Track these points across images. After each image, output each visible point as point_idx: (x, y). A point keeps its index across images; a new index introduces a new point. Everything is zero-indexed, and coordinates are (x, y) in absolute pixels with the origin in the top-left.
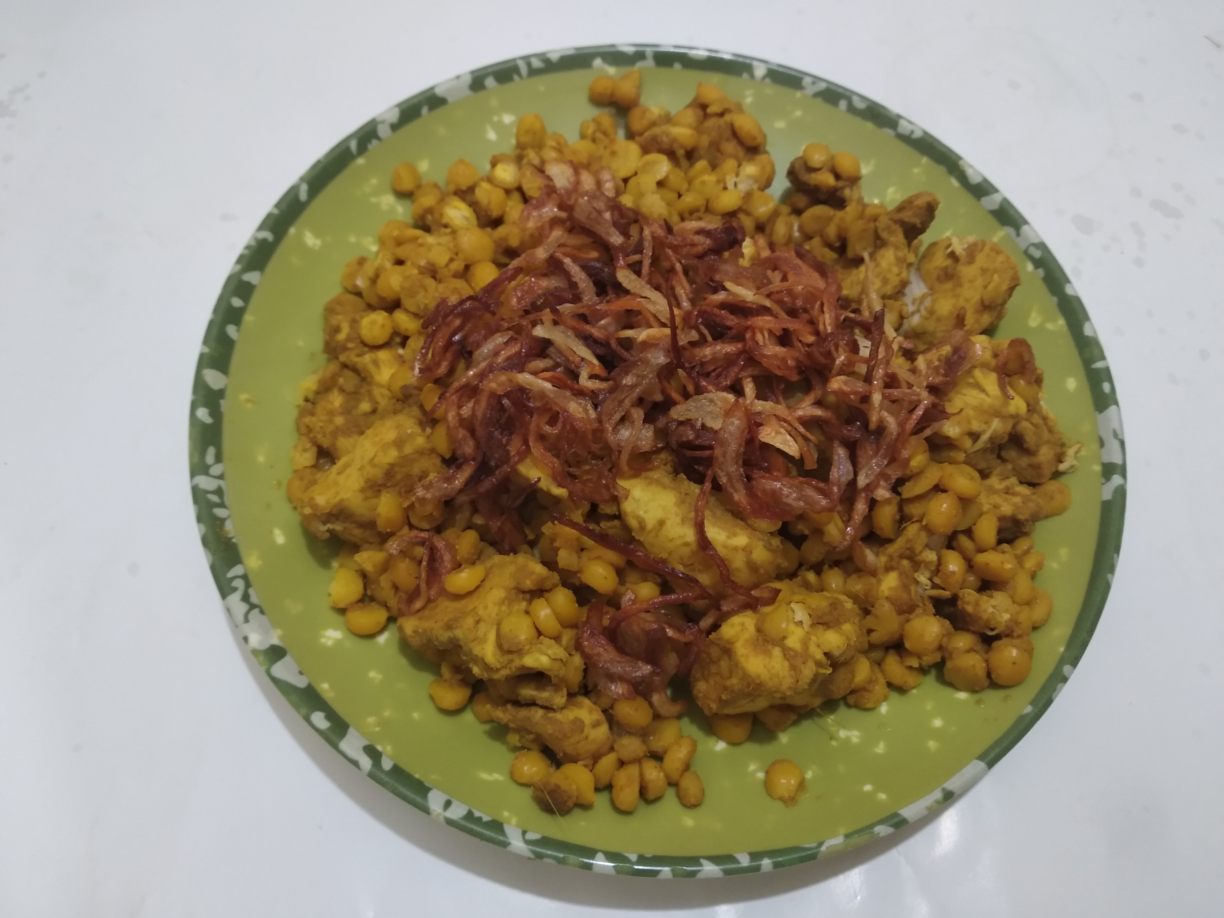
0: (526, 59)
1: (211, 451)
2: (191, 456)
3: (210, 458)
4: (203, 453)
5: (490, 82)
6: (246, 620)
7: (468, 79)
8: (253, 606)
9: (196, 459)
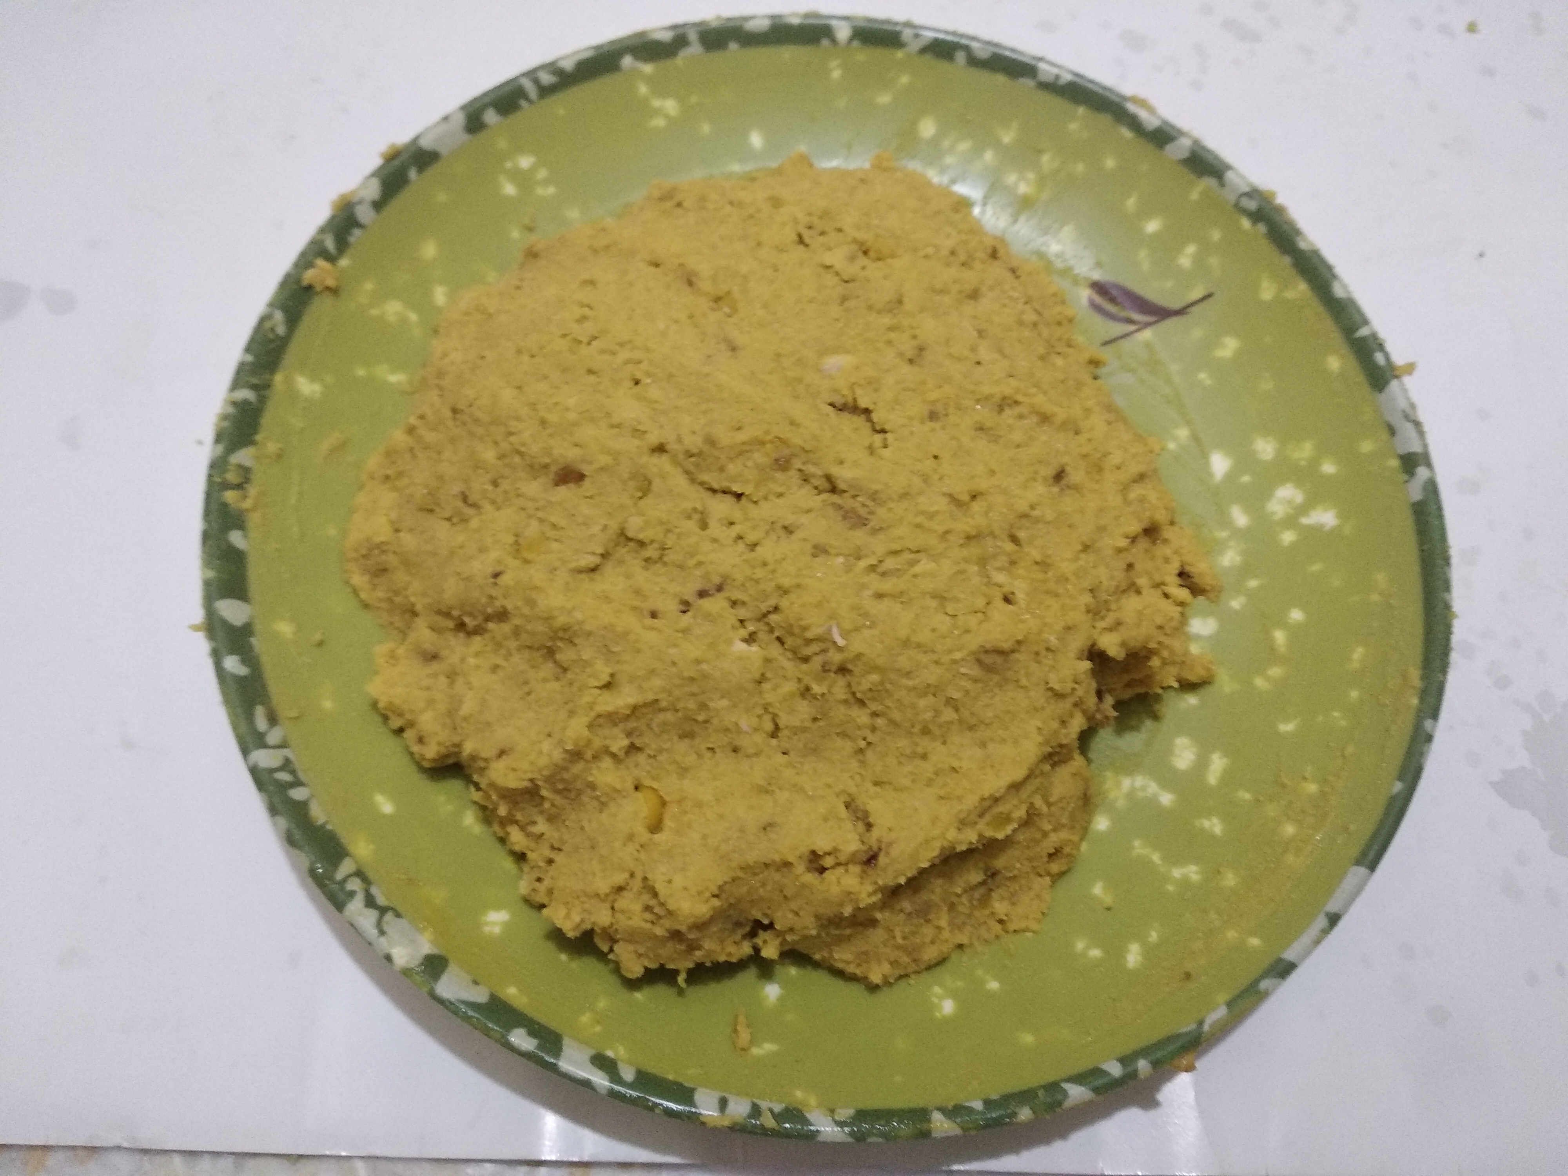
0: (531, 74)
1: (260, 712)
2: (235, 727)
3: (261, 723)
4: (250, 717)
5: (491, 117)
6: (382, 933)
7: (460, 119)
8: (383, 911)
9: (243, 727)
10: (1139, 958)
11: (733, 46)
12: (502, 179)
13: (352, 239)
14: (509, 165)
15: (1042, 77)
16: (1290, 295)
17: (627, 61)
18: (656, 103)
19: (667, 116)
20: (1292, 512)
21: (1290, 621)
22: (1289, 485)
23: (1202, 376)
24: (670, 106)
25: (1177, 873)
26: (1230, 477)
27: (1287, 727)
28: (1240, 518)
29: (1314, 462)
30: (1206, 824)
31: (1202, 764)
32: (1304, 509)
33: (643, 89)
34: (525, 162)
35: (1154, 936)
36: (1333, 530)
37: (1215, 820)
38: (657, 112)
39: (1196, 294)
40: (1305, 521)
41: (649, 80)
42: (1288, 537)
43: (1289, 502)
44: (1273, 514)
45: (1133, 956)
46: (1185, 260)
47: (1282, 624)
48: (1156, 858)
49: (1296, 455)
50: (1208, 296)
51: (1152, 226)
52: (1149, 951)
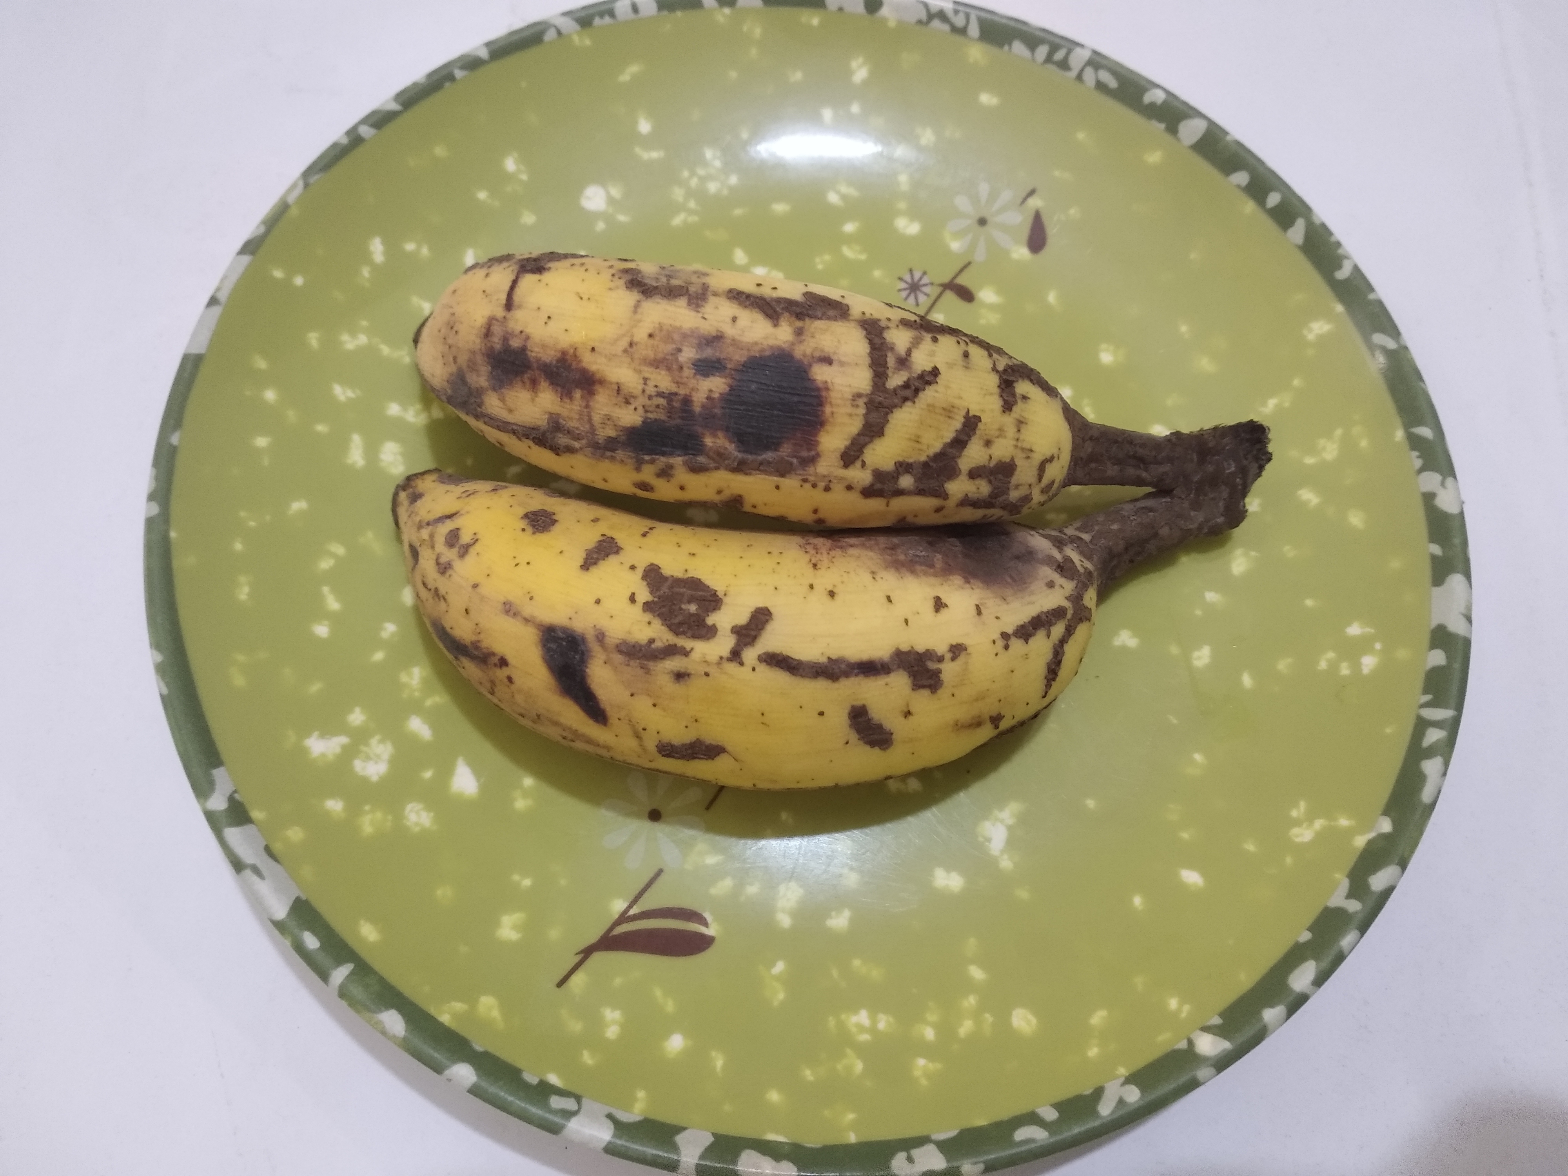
10: (372, 248)
11: (1305, 936)
12: (1370, 630)
13: (1415, 454)
14: (1378, 646)
15: (931, 1148)
16: (459, 1006)
17: (1386, 826)
18: (1319, 824)
19: (1297, 823)
20: (363, 748)
21: (326, 623)
22: (375, 778)
23: (527, 882)
24: (1303, 835)
25: (362, 339)
26: (446, 772)
27: (298, 506)
28: (418, 726)
29: (354, 810)
30: (350, 394)
31: (372, 452)
32: (349, 754)
33: (1344, 822)
34: (1369, 663)
35: (366, 272)
36: (309, 735)
37: (342, 398)
38: (1310, 818)
39: (578, 980)
40: (343, 740)
41: (1349, 833)
42: (357, 717)
43: (368, 758)
44: (382, 741)
45: (377, 248)
46: (612, 1016)
47: (335, 619)
48: (385, 350)
49: (379, 815)
50: (561, 984)
51: (676, 1043)
52: (366, 257)
